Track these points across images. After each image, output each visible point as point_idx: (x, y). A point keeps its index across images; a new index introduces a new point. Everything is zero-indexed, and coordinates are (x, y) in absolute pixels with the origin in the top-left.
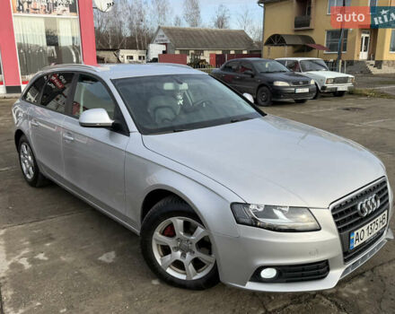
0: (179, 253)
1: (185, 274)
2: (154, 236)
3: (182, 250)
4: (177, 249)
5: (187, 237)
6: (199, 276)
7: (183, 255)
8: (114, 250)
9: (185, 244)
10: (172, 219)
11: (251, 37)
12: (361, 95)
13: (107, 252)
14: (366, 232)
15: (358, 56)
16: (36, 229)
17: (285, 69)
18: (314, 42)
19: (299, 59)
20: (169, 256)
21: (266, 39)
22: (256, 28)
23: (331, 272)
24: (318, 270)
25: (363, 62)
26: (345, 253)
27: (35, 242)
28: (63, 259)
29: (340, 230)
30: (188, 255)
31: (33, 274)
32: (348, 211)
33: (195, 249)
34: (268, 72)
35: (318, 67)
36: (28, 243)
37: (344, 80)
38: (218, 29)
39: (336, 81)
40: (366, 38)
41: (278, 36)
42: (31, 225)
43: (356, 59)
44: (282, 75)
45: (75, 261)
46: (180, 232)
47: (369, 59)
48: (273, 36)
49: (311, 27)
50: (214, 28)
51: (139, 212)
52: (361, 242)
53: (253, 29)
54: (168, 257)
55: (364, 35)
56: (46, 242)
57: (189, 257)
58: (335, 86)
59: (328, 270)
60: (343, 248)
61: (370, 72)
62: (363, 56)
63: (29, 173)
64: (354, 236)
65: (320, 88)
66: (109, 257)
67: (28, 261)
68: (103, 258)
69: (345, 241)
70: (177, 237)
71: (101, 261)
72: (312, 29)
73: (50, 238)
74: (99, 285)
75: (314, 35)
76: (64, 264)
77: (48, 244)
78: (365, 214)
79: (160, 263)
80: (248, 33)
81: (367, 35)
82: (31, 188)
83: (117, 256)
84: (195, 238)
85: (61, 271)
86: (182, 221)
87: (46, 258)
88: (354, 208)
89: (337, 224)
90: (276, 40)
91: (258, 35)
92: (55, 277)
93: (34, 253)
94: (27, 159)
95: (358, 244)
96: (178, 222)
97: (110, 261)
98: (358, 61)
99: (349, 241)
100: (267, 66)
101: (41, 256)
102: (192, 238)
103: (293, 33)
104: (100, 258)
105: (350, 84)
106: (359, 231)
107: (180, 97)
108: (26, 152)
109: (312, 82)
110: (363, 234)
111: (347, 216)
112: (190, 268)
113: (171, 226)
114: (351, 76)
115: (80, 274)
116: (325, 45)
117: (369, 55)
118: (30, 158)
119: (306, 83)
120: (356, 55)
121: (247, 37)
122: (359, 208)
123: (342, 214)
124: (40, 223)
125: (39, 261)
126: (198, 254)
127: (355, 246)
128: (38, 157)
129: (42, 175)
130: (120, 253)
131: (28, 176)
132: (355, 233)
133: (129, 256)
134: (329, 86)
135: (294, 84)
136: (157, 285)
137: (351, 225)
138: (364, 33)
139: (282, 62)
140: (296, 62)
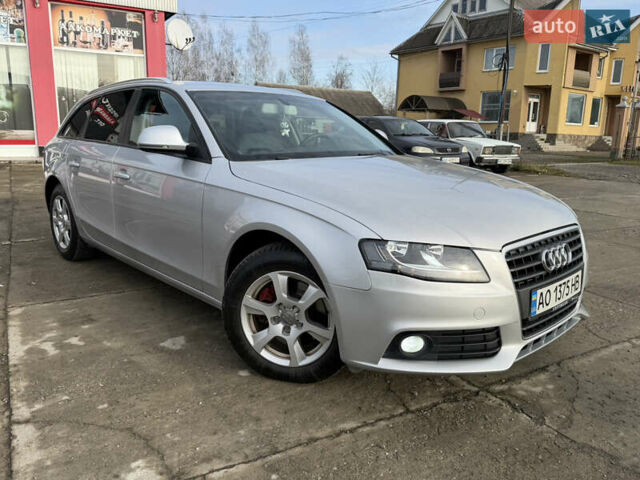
0: (280, 326)
1: (289, 358)
2: (244, 302)
3: (284, 322)
4: (277, 320)
5: (293, 302)
6: (309, 360)
7: (287, 330)
8: (183, 334)
9: (290, 312)
10: (271, 275)
11: (380, 101)
12: (529, 171)
13: (172, 337)
14: (553, 295)
15: (524, 127)
16: (68, 309)
17: (428, 132)
18: (465, 108)
19: (446, 121)
20: (266, 331)
21: (400, 103)
22: (387, 91)
23: (503, 348)
24: (485, 342)
25: (530, 135)
26: (525, 322)
27: (67, 323)
28: (108, 344)
29: (517, 285)
30: (293, 329)
31: (61, 362)
32: (528, 260)
33: (303, 320)
34: (403, 135)
35: (472, 133)
36: (55, 324)
37: (507, 151)
38: (336, 89)
39: (496, 150)
40: (535, 104)
41: (418, 98)
42: (62, 304)
43: (521, 131)
44: (421, 139)
45: (124, 347)
46: (282, 294)
47: (539, 132)
48: (411, 98)
49: (461, 87)
50: (331, 88)
51: (223, 269)
52: (546, 308)
53: (384, 91)
54: (264, 333)
55: (532, 100)
56: (83, 323)
57: (295, 332)
58: (495, 157)
59: (500, 344)
60: (522, 314)
61: (539, 149)
62: (531, 127)
63: (64, 241)
64: (536, 297)
65: (474, 160)
66: (175, 343)
67: (53, 345)
68: (167, 344)
69: (525, 304)
70: (277, 302)
71: (164, 347)
72: (463, 90)
73: (89, 319)
74: (160, 376)
75: (465, 99)
76: (108, 349)
77: (86, 327)
78: (553, 268)
79: (252, 342)
80: (377, 96)
81: (537, 100)
82: (65, 263)
83: (187, 342)
84: (305, 302)
85: (102, 358)
86: (286, 278)
87: (82, 343)
88: (537, 257)
89: (514, 275)
90: (414, 104)
91: (389, 100)
92: (94, 365)
93: (65, 337)
94: (63, 220)
95: (541, 310)
96: (280, 279)
97: (179, 347)
98: (524, 135)
99: (530, 303)
100: (403, 127)
101: (74, 341)
102: (300, 302)
103: (436, 95)
104: (162, 344)
105: (515, 156)
106: (544, 290)
107: (285, 124)
108: (60, 210)
109: (464, 150)
110: (550, 297)
111: (527, 266)
112: (296, 348)
113: (270, 286)
114: (516, 145)
115: (130, 362)
116: (480, 112)
117: (539, 127)
118: (66, 217)
119: (456, 151)
120: (521, 125)
121: (375, 101)
122: (544, 259)
123: (519, 262)
124: (75, 301)
125: (71, 346)
126: (309, 327)
127: (538, 312)
128: (78, 213)
129: (82, 240)
130: (192, 338)
131: (62, 245)
132: (539, 292)
133: (207, 343)
134: (487, 157)
135: (439, 150)
136: (246, 377)
137: (534, 281)
138: (533, 96)
139: (425, 125)
140: (443, 125)
